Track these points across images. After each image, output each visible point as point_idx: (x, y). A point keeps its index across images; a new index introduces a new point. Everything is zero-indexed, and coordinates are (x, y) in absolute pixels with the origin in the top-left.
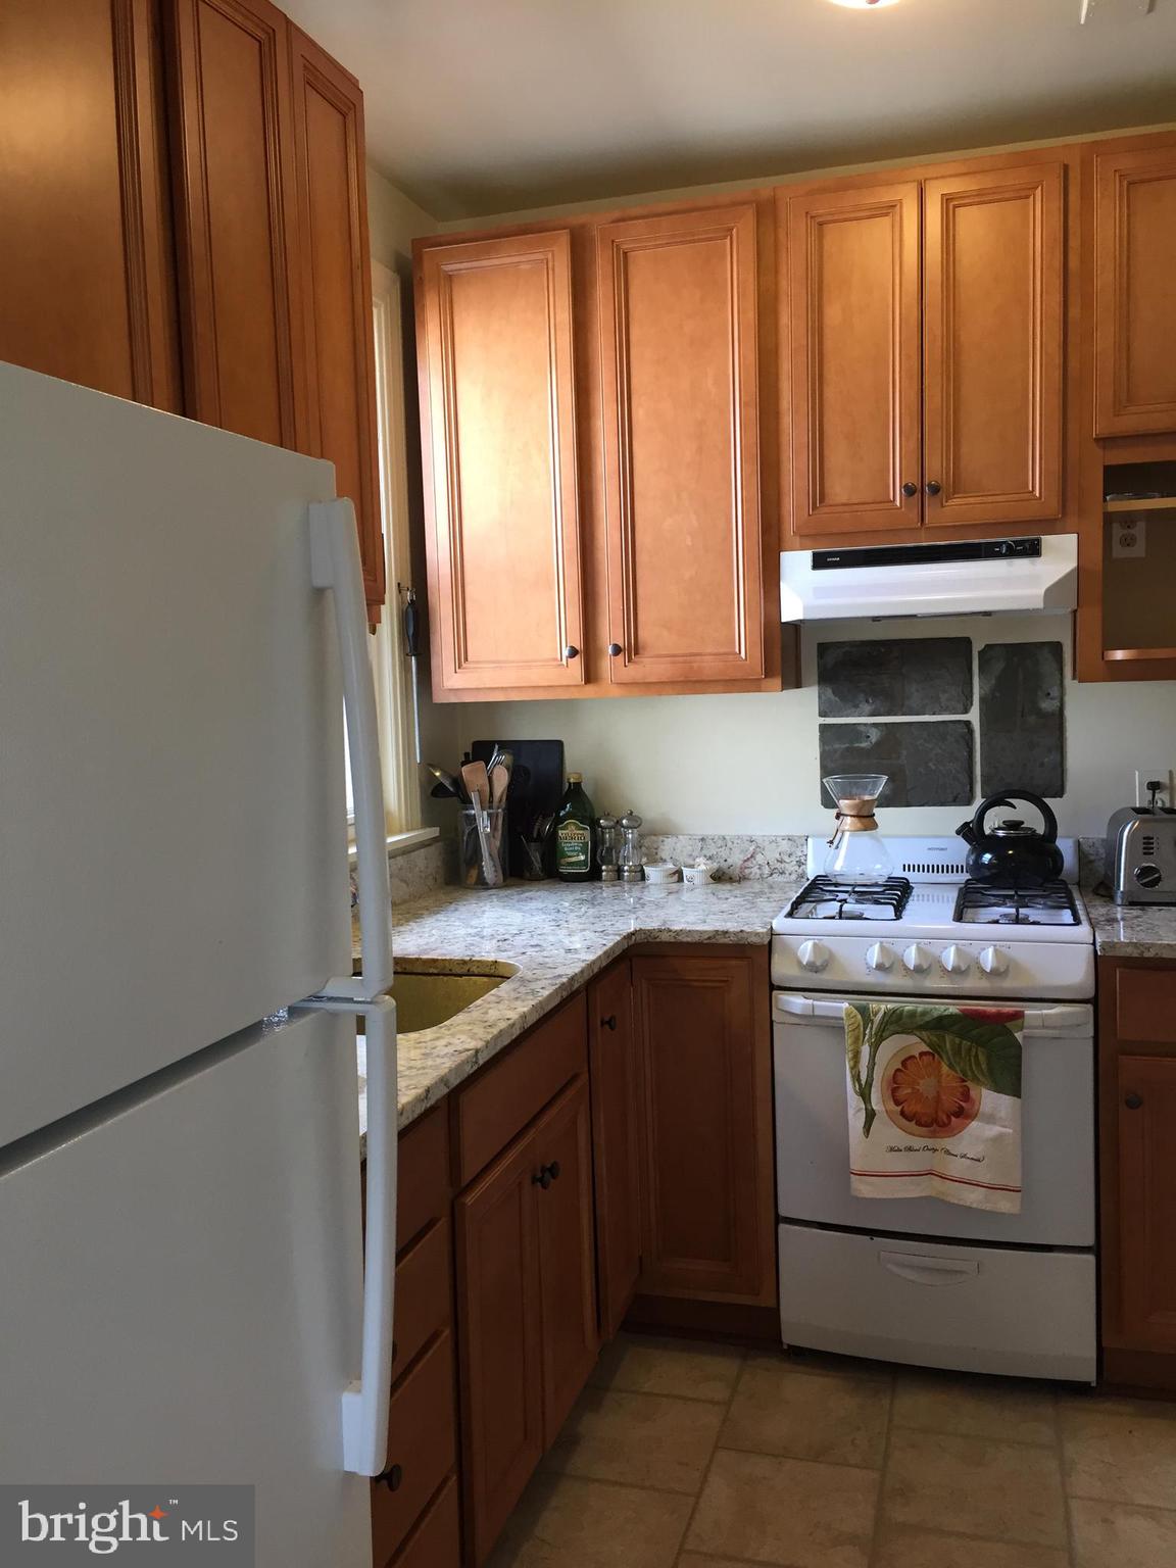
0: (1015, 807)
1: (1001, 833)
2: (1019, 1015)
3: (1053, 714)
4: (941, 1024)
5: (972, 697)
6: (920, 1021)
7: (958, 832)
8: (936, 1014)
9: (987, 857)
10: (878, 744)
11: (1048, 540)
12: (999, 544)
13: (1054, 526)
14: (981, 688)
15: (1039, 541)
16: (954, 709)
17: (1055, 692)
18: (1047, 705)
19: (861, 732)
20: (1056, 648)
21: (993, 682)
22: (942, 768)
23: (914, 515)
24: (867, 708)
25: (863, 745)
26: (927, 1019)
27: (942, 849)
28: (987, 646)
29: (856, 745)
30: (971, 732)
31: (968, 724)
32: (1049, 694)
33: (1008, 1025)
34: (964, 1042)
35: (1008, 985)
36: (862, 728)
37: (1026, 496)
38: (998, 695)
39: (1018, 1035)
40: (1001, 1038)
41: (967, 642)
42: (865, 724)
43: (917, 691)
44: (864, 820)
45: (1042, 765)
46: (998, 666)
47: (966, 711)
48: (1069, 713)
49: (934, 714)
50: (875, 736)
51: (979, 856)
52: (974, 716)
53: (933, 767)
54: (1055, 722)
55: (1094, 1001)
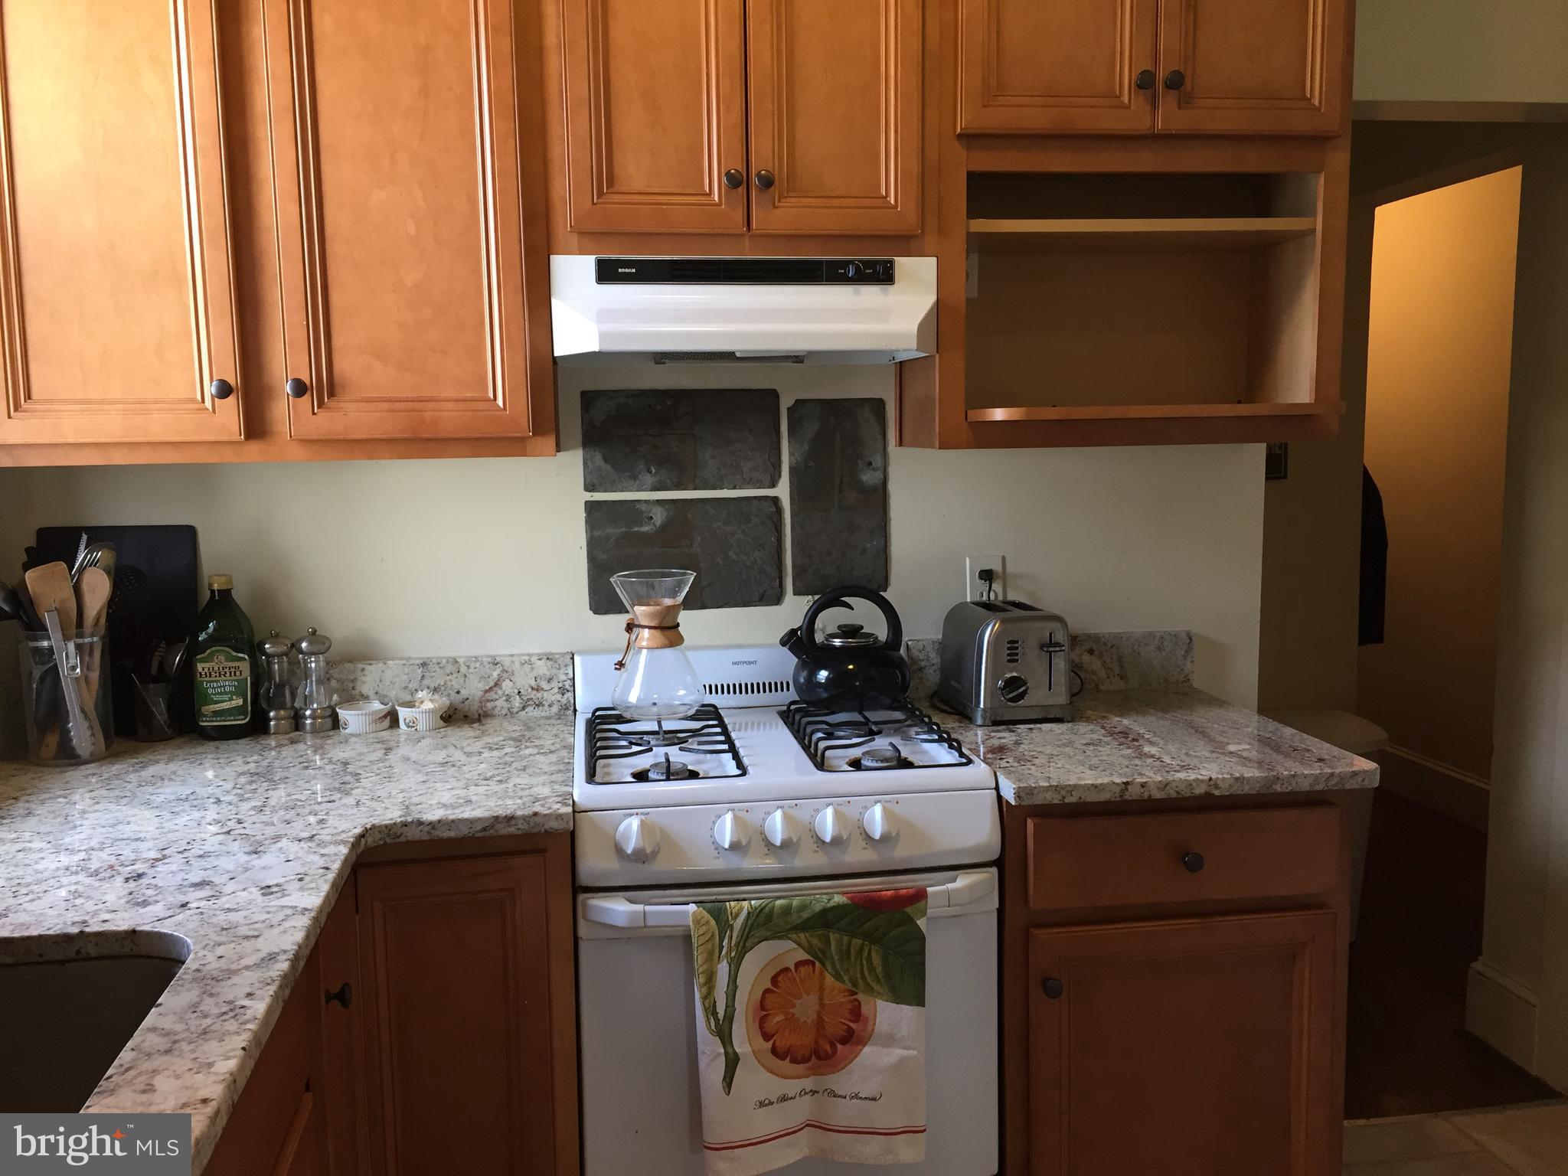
0: (853, 609)
1: (837, 642)
2: (920, 895)
3: (875, 489)
4: (826, 920)
5: (780, 466)
6: (795, 919)
7: (783, 643)
8: (818, 907)
9: (823, 675)
10: (664, 527)
11: (903, 264)
12: (845, 264)
13: (909, 244)
14: (791, 454)
15: (892, 262)
16: (759, 481)
17: (877, 461)
18: (868, 478)
19: (642, 512)
20: (879, 405)
21: (806, 447)
22: (745, 558)
23: (739, 215)
24: (649, 479)
25: (645, 529)
26: (806, 915)
27: (750, 663)
28: (796, 400)
29: (636, 529)
30: (779, 511)
31: (775, 500)
32: (870, 464)
33: (909, 910)
34: (855, 941)
35: (902, 854)
36: (643, 507)
37: (879, 202)
38: (811, 464)
39: (921, 923)
40: (900, 929)
41: (773, 395)
42: (647, 502)
43: (713, 457)
44: (669, 633)
45: (864, 550)
46: (811, 428)
47: (773, 484)
48: (892, 487)
49: (735, 488)
50: (659, 517)
51: (813, 673)
52: (782, 490)
53: (734, 557)
54: (878, 499)
55: (998, 863)
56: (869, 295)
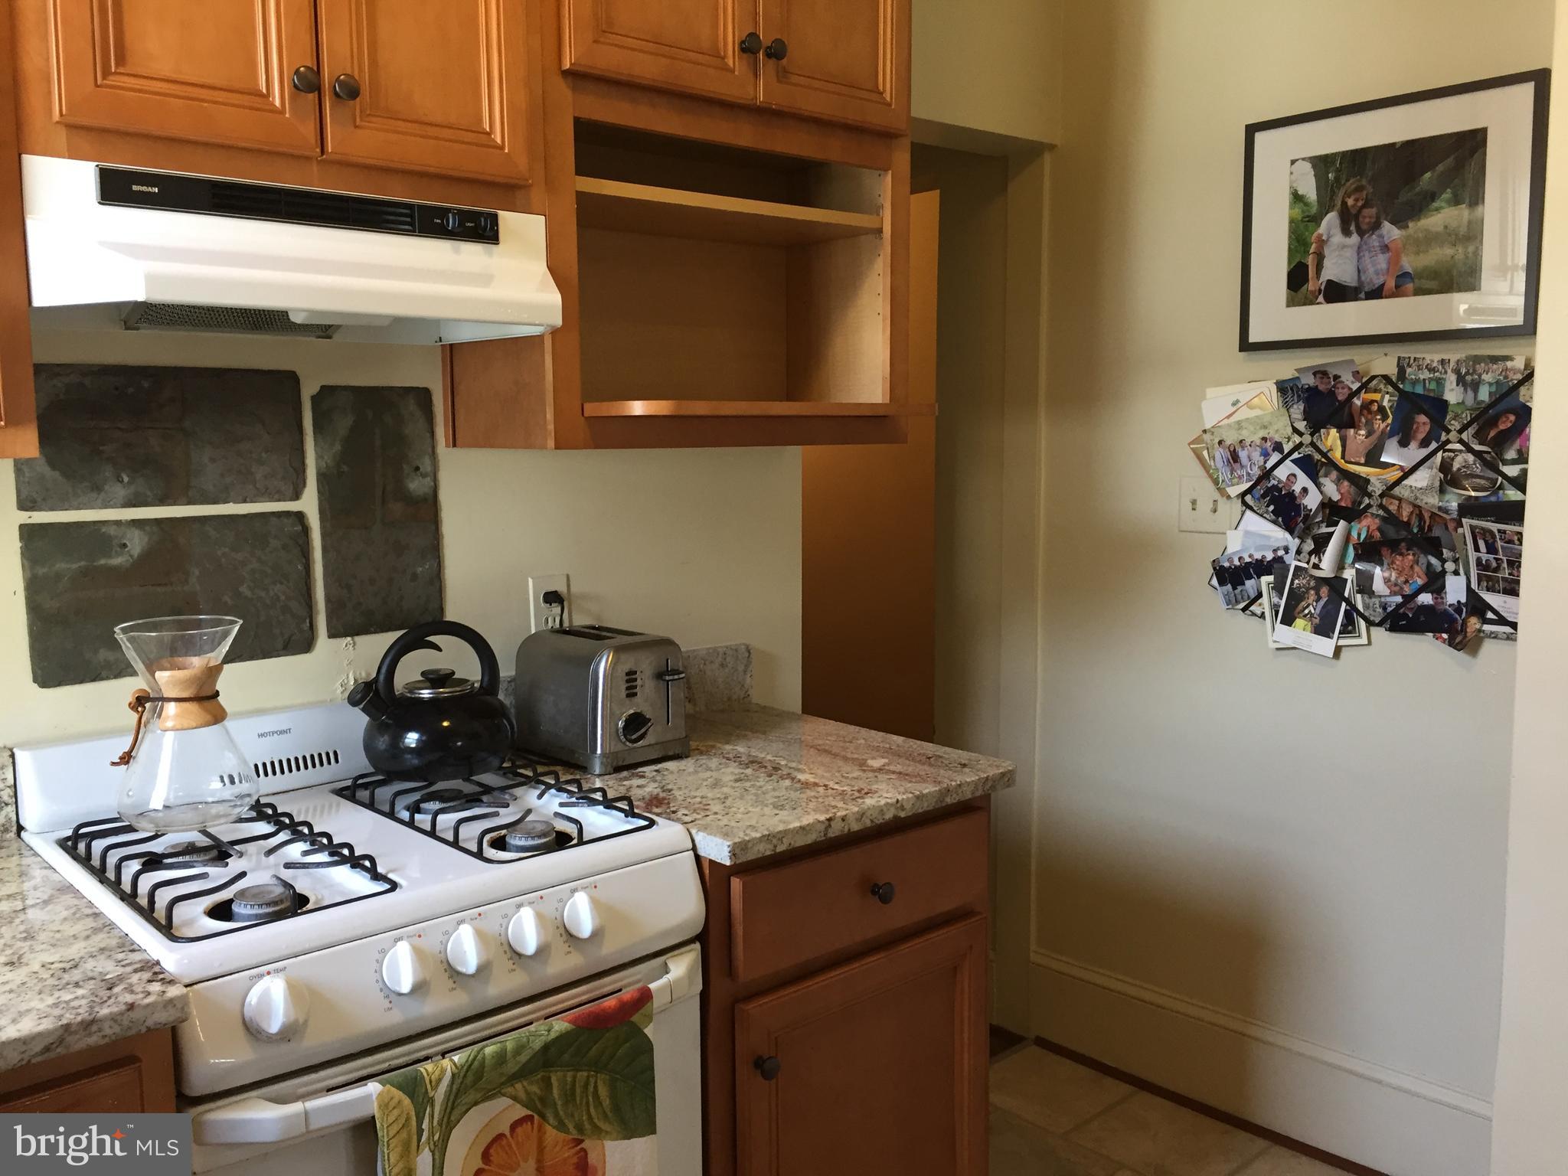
0: (440, 650)
2: (645, 996)
3: (425, 499)
5: (304, 471)
7: (353, 701)
10: (146, 556)
12: (444, 212)
14: (319, 457)
15: (496, 216)
16: (279, 492)
17: (426, 465)
18: (416, 486)
19: (110, 538)
20: (423, 396)
21: (338, 447)
22: (263, 594)
23: (309, 130)
24: (120, 492)
25: (117, 561)
26: (524, 1058)
28: (323, 387)
29: (103, 562)
30: (306, 530)
31: (300, 516)
32: (417, 469)
33: (635, 1018)
35: (611, 950)
36: (112, 531)
37: (483, 139)
38: (345, 468)
39: (648, 1031)
40: (628, 1045)
41: (289, 380)
42: (118, 523)
43: (213, 460)
45: (415, 577)
46: (344, 423)
47: (296, 496)
48: (445, 497)
49: (245, 501)
50: (137, 544)
52: (309, 504)
53: (248, 593)
54: (428, 510)
55: (702, 938)
56: (469, 254)
